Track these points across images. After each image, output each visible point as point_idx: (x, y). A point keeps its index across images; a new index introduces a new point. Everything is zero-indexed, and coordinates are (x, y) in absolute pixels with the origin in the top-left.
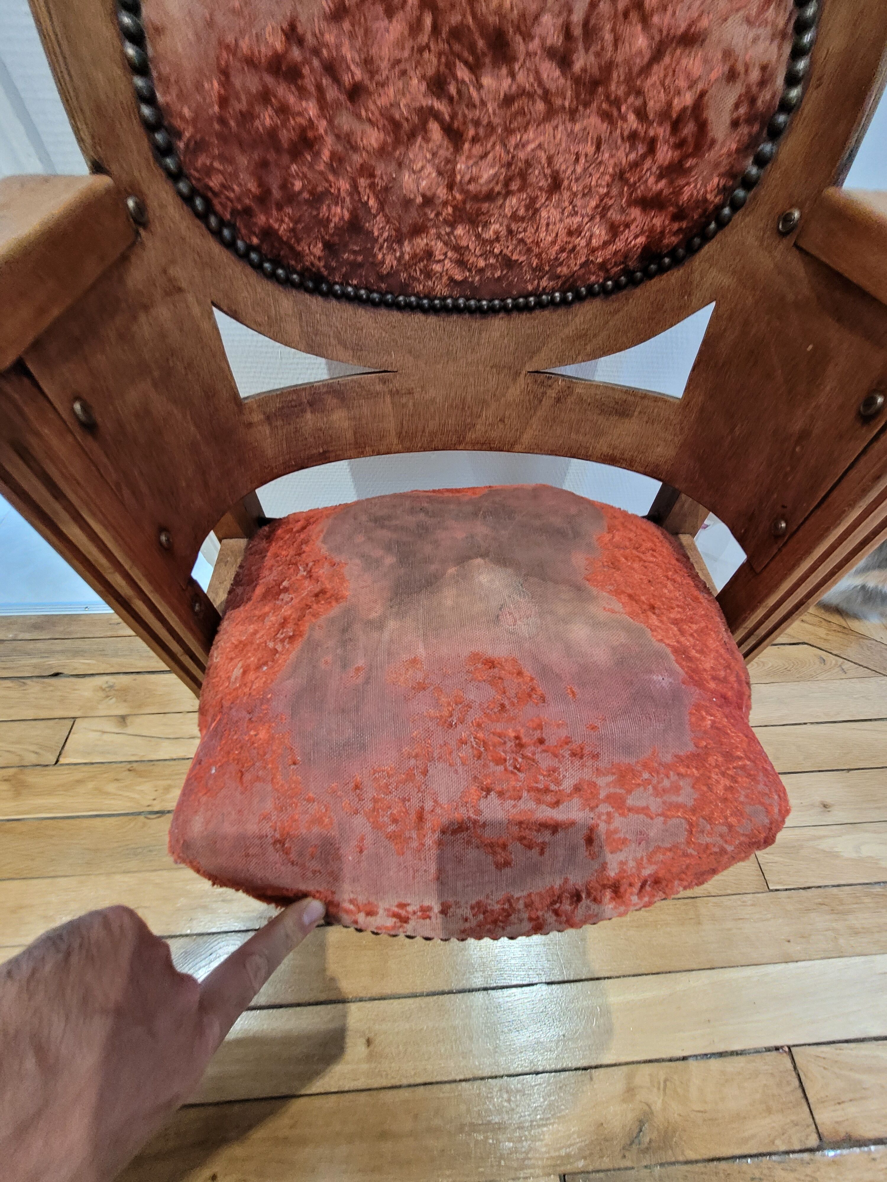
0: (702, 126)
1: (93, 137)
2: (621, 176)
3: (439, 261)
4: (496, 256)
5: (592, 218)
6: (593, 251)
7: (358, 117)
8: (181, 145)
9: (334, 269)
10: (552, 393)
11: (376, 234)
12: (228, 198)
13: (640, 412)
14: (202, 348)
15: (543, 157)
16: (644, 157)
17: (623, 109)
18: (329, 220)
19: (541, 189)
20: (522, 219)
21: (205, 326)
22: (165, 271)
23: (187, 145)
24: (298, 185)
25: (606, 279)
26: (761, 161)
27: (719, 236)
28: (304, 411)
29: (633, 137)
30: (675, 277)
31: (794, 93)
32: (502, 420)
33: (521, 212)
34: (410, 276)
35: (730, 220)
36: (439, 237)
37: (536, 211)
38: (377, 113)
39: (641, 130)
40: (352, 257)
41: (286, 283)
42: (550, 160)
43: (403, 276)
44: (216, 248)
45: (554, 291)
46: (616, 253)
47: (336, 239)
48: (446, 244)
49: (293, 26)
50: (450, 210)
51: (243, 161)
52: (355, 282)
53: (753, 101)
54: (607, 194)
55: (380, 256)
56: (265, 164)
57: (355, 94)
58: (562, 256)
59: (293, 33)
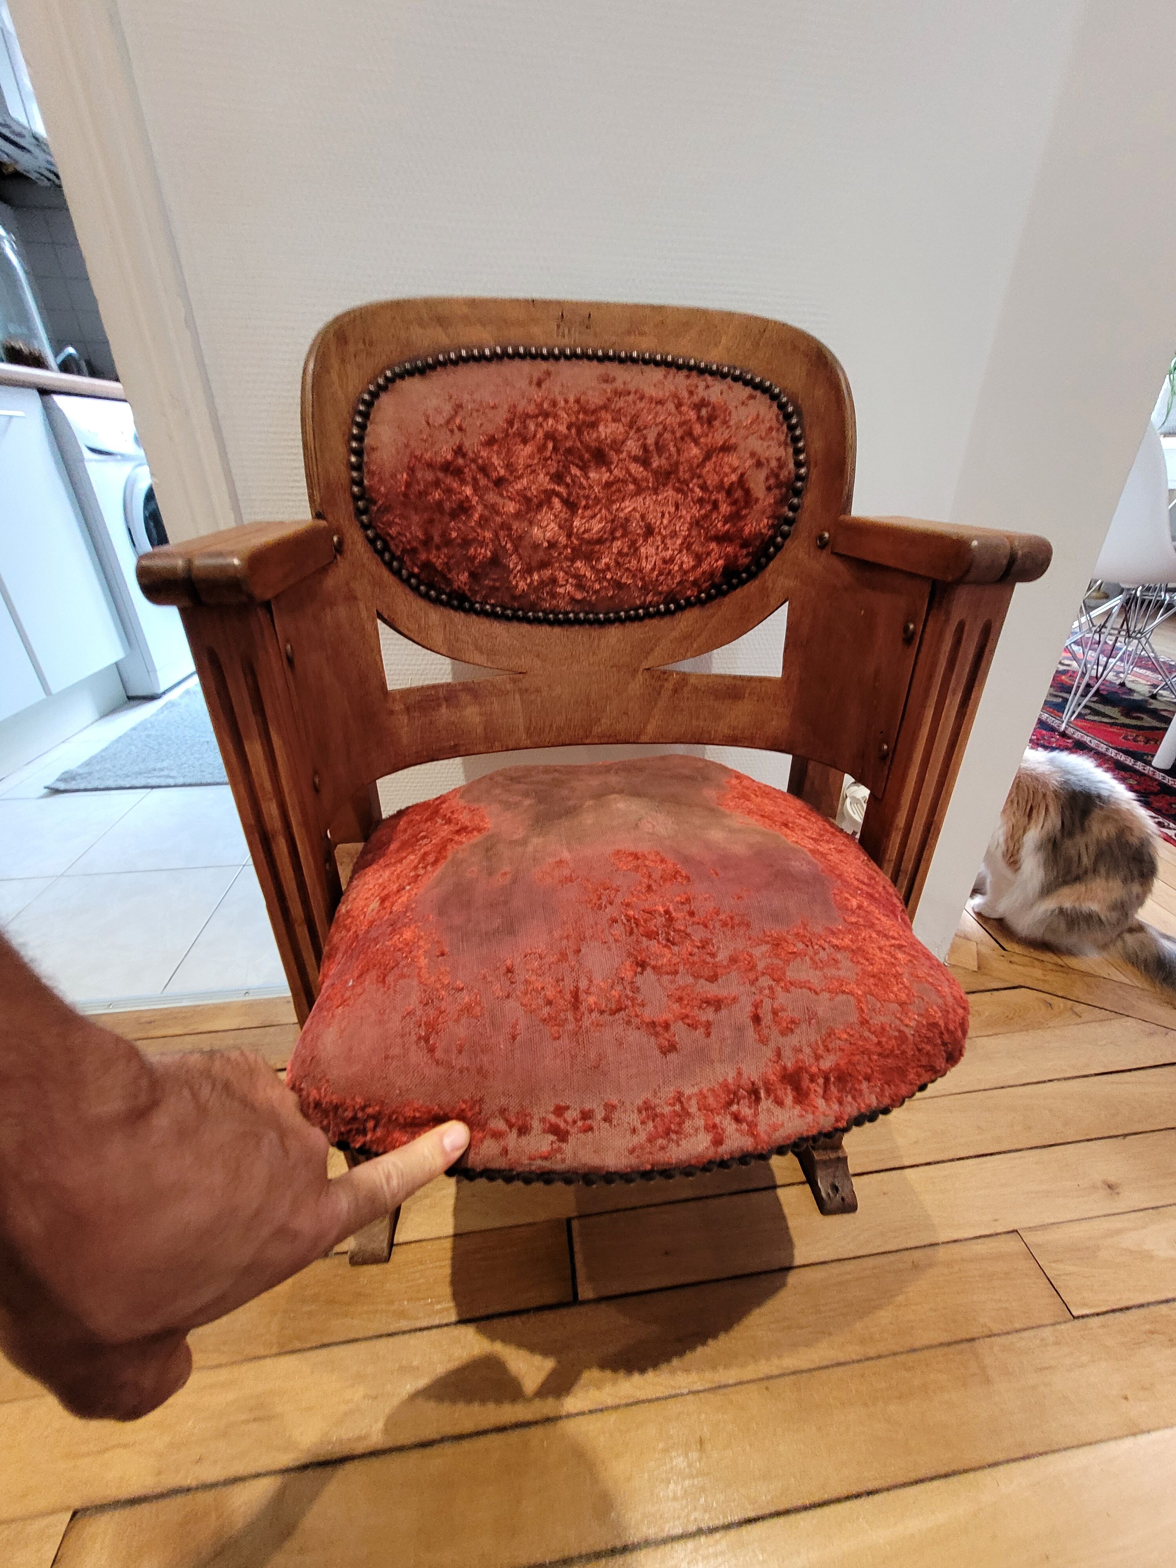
0: (747, 492)
1: (321, 499)
2: (696, 523)
3: (562, 586)
4: (608, 581)
5: (680, 551)
6: (686, 573)
7: (501, 495)
8: (375, 508)
9: (477, 591)
10: (669, 685)
11: (511, 566)
12: (401, 541)
13: (750, 694)
15: (638, 515)
16: (711, 511)
17: (691, 485)
18: (475, 558)
19: (638, 535)
20: (627, 555)
21: (368, 626)
22: (347, 584)
23: (378, 509)
24: (454, 534)
25: (700, 593)
26: (794, 508)
27: (778, 556)
28: (440, 705)
29: (701, 501)
30: (753, 586)
31: (803, 471)
32: (626, 713)
33: (625, 550)
34: (538, 597)
35: (783, 545)
36: (562, 569)
37: (637, 550)
38: (514, 493)
39: (706, 496)
40: (491, 583)
41: (436, 601)
42: (643, 517)
43: (533, 597)
44: (386, 574)
45: (658, 604)
46: (704, 573)
47: (480, 570)
48: (566, 573)
49: (460, 448)
50: (569, 551)
51: (415, 518)
52: (492, 601)
53: (777, 476)
54: (689, 535)
55: (514, 583)
56: (431, 521)
57: (499, 482)
58: (662, 578)
59: (459, 451)
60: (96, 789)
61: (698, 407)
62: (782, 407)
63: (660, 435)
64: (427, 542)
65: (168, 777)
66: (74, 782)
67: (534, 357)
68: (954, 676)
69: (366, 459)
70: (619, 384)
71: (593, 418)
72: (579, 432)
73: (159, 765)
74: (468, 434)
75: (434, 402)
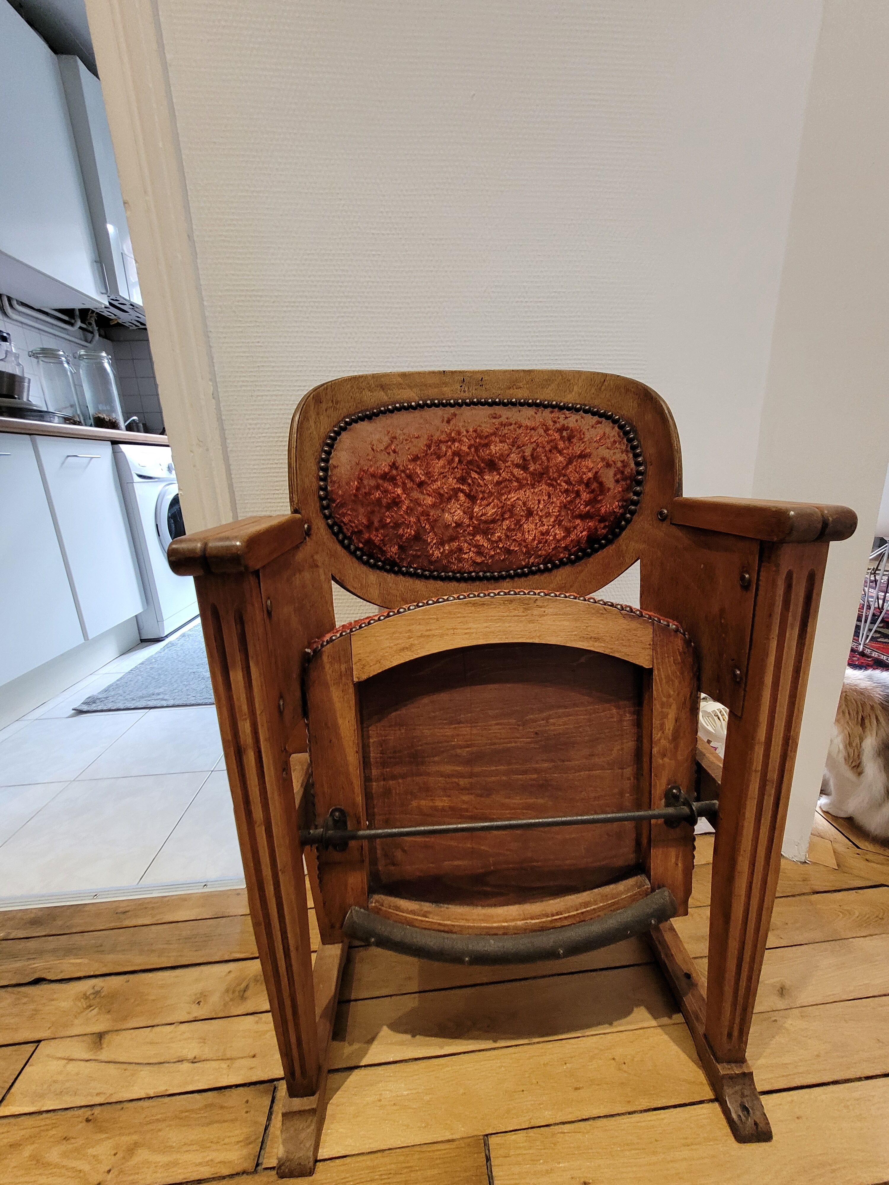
0: (601, 484)
1: (298, 501)
2: (564, 506)
3: (466, 553)
4: (500, 549)
5: (554, 526)
6: (558, 541)
7: (422, 493)
8: (334, 505)
9: (403, 559)
11: (429, 541)
12: (351, 526)
14: (321, 598)
15: (521, 503)
16: (575, 498)
17: (559, 481)
18: (403, 535)
19: (521, 516)
20: (514, 530)
21: (325, 586)
22: (312, 557)
23: (337, 505)
24: (388, 520)
25: (570, 555)
26: (637, 494)
27: (629, 527)
29: (567, 491)
30: (611, 549)
31: (641, 468)
33: (513, 527)
34: (449, 562)
35: (632, 519)
36: (466, 541)
37: (521, 526)
38: (431, 491)
39: (570, 488)
40: (414, 553)
41: (374, 567)
42: (524, 504)
43: (445, 562)
44: (339, 548)
45: (539, 564)
46: (572, 541)
47: (406, 544)
48: (469, 544)
49: (394, 464)
50: (471, 528)
51: (362, 510)
52: (415, 566)
53: (622, 473)
54: (559, 515)
55: (431, 552)
56: (373, 512)
57: (421, 484)
58: (540, 545)
59: (394, 466)
60: (110, 710)
61: (560, 430)
62: (621, 427)
63: (534, 449)
64: (369, 526)
65: (163, 699)
66: (94, 705)
67: (444, 405)
68: (790, 614)
69: (330, 473)
70: (503, 419)
71: (486, 441)
72: (477, 450)
73: (157, 691)
74: (400, 455)
75: (377, 436)
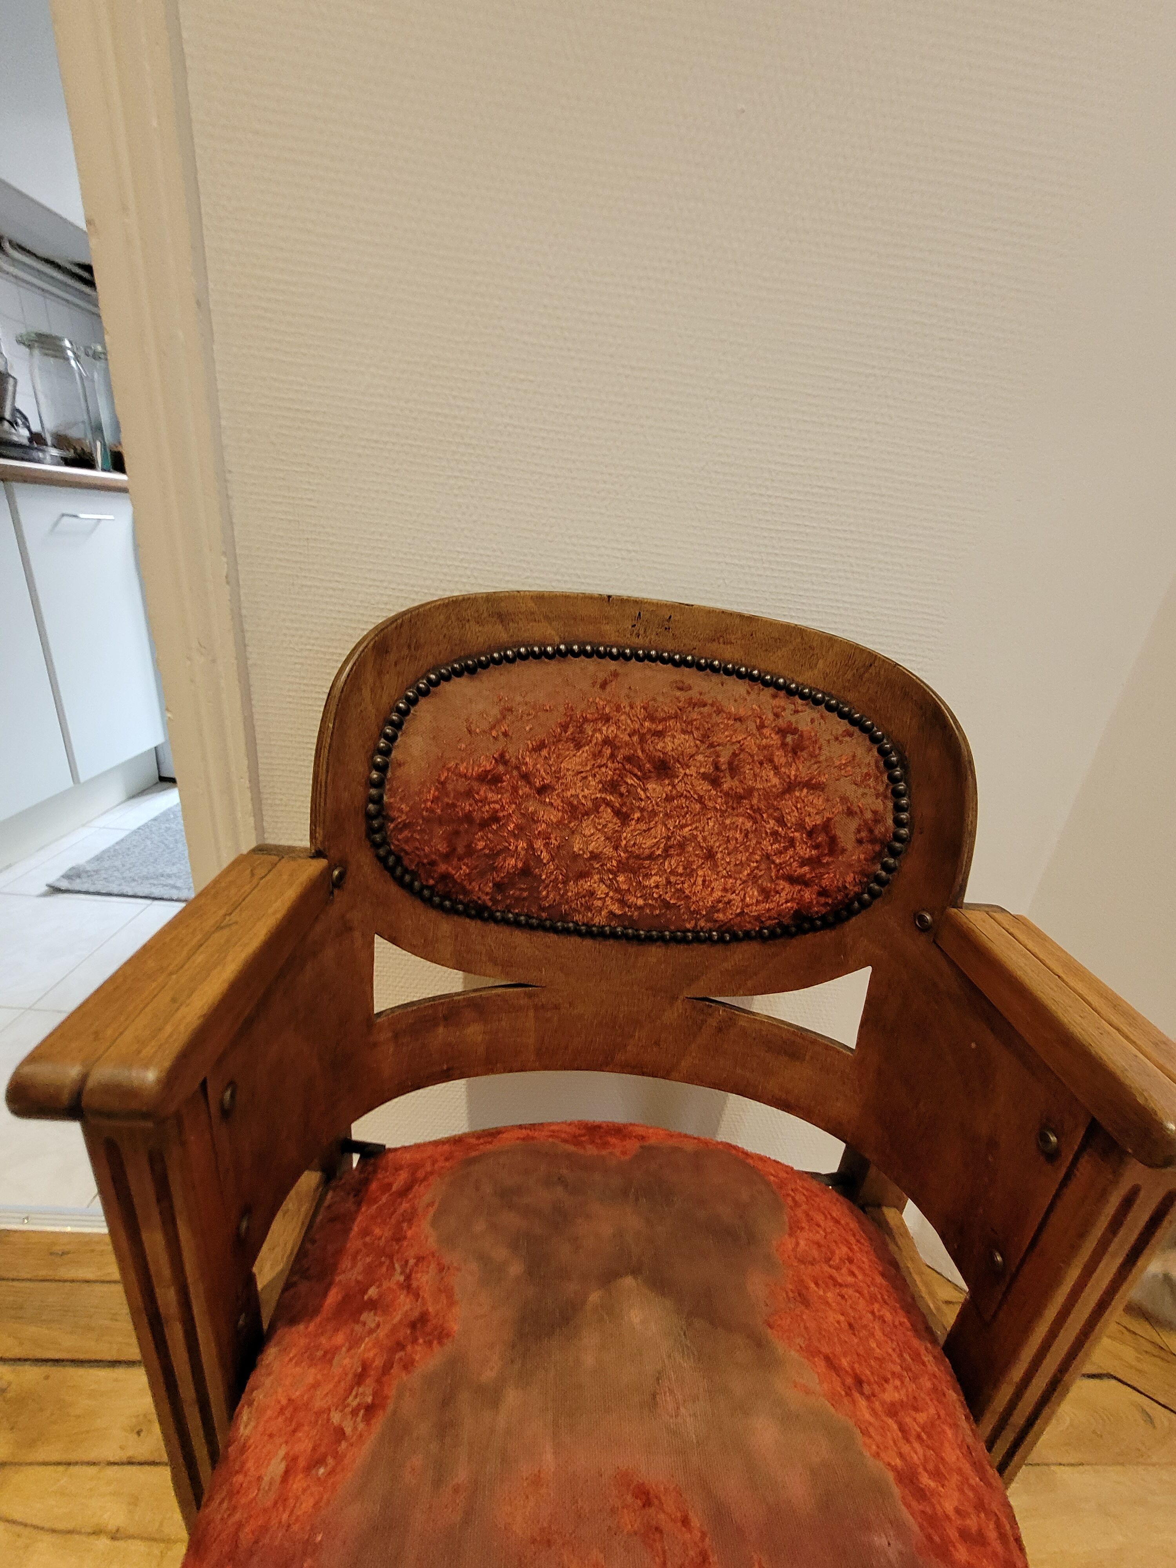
0: (833, 841)
1: (324, 837)
2: (767, 858)
3: (600, 899)
4: (655, 899)
5: (745, 882)
6: (748, 906)
7: (543, 803)
8: (392, 826)
9: (499, 901)
10: (713, 1022)
11: (544, 877)
12: (417, 856)
13: (812, 1058)
14: (353, 975)
16: (786, 849)
17: (765, 816)
18: (502, 868)
19: (697, 856)
20: (681, 875)
22: (343, 918)
23: (396, 826)
24: (481, 845)
25: (762, 928)
26: (888, 869)
27: (864, 912)
28: (436, 1025)
29: (775, 835)
30: (828, 936)
31: (904, 831)
32: (657, 1043)
34: (571, 908)
35: (871, 903)
36: (602, 880)
37: (693, 871)
38: (559, 801)
39: (782, 832)
40: (518, 893)
41: (450, 911)
43: (564, 908)
44: (394, 890)
45: (711, 930)
46: (769, 910)
47: (506, 880)
48: (608, 886)
49: (502, 755)
50: (614, 863)
51: (439, 832)
52: (517, 911)
53: (871, 831)
54: (757, 868)
55: (544, 893)
56: (457, 833)
57: (543, 790)
58: (718, 906)
59: (502, 759)
60: (98, 893)
61: (782, 732)
62: (883, 752)
63: (734, 755)
64: (446, 857)
65: (174, 887)
66: (78, 881)
67: (601, 656)
68: (1116, 1240)
69: (389, 775)
70: (694, 694)
71: (660, 727)
72: (642, 739)
74: (514, 740)
75: (481, 707)
